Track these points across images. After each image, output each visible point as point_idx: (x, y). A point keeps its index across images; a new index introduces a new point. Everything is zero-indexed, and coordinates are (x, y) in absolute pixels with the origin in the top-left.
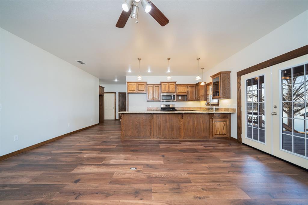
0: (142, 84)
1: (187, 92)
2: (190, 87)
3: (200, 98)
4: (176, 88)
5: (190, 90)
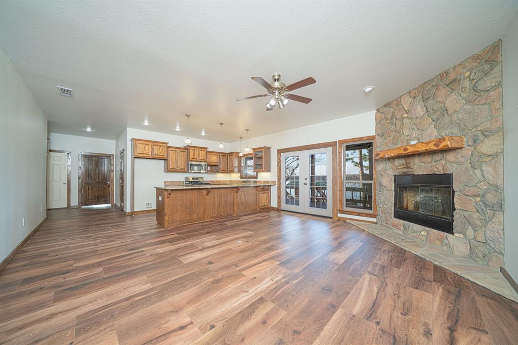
0: (160, 146)
1: (218, 161)
2: (222, 156)
3: (234, 170)
4: (207, 155)
5: (222, 159)
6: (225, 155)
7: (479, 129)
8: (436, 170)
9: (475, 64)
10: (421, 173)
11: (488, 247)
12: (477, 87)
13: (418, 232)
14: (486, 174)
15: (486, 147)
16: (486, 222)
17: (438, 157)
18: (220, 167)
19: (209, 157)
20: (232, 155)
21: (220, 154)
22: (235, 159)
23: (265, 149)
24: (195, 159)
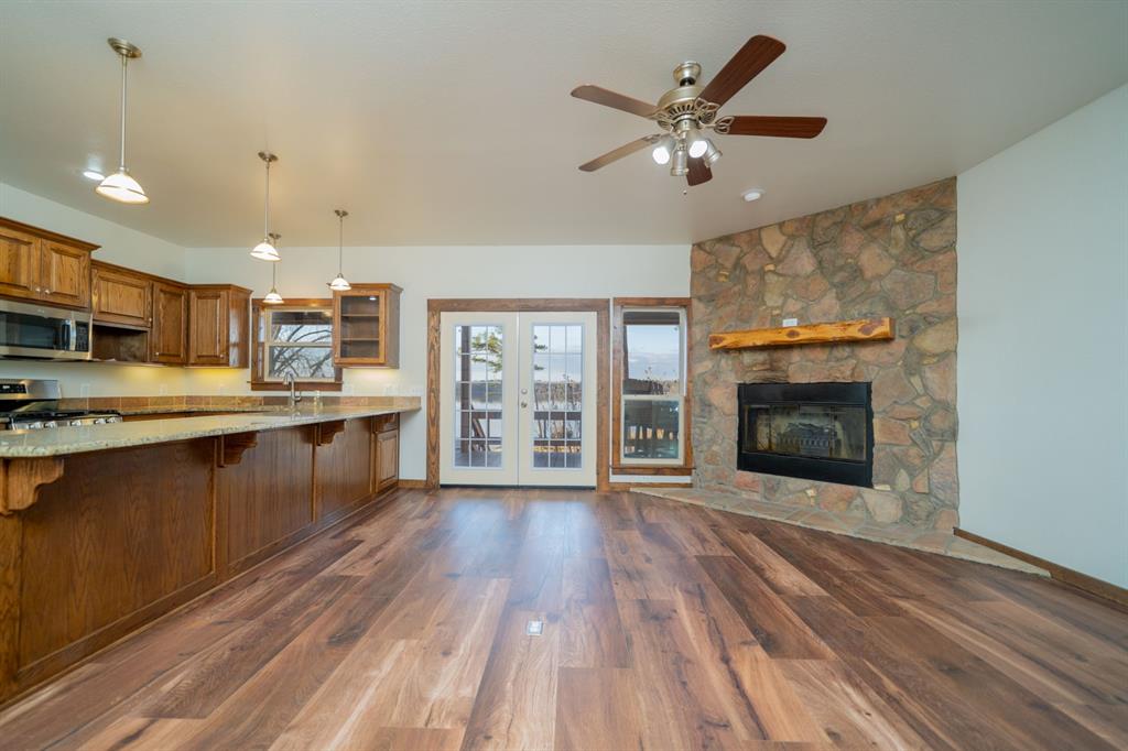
1: (148, 313)
2: (162, 295)
3: (228, 355)
4: (91, 280)
5: (164, 308)
6: (178, 291)
7: (919, 310)
8: (838, 375)
9: (916, 205)
10: (804, 381)
11: (933, 499)
12: (917, 243)
13: (800, 491)
14: (930, 385)
15: (929, 341)
16: (928, 460)
17: (845, 352)
18: (154, 337)
19: (99, 289)
20: (218, 297)
21: (156, 284)
22: (233, 313)
23: (388, 291)
24: (18, 287)
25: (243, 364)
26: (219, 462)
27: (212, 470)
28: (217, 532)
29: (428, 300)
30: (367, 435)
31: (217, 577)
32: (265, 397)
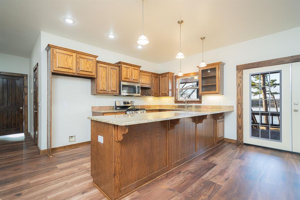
0: (87, 59)
1: (151, 83)
2: (154, 77)
3: (169, 93)
4: (140, 75)
5: (154, 81)
6: (157, 76)
18: (152, 89)
19: (141, 78)
20: (166, 76)
21: (153, 75)
22: (170, 81)
23: (220, 65)
24: (127, 79)
25: (173, 96)
26: (168, 128)
27: (167, 131)
28: (168, 152)
29: (237, 66)
30: (213, 120)
31: (168, 168)
32: (178, 106)
